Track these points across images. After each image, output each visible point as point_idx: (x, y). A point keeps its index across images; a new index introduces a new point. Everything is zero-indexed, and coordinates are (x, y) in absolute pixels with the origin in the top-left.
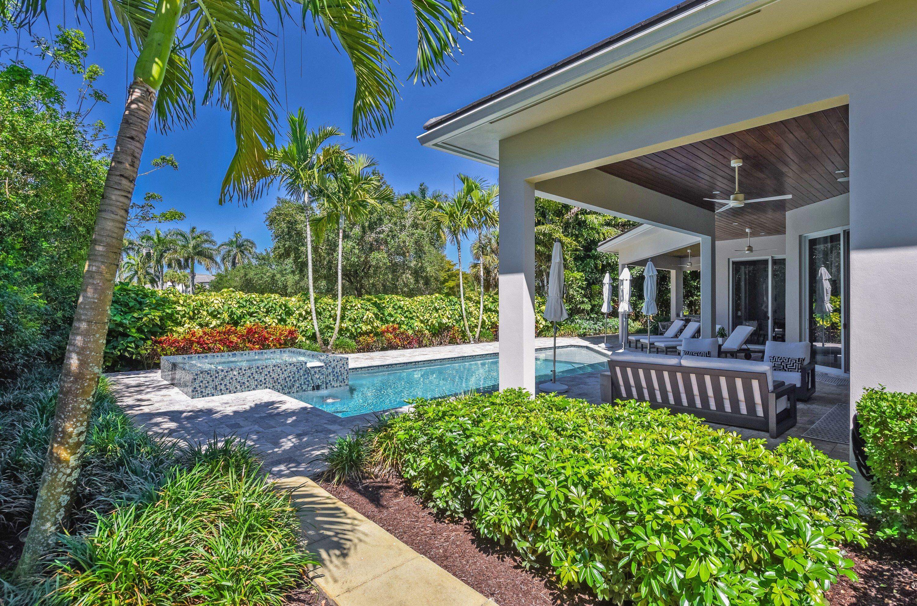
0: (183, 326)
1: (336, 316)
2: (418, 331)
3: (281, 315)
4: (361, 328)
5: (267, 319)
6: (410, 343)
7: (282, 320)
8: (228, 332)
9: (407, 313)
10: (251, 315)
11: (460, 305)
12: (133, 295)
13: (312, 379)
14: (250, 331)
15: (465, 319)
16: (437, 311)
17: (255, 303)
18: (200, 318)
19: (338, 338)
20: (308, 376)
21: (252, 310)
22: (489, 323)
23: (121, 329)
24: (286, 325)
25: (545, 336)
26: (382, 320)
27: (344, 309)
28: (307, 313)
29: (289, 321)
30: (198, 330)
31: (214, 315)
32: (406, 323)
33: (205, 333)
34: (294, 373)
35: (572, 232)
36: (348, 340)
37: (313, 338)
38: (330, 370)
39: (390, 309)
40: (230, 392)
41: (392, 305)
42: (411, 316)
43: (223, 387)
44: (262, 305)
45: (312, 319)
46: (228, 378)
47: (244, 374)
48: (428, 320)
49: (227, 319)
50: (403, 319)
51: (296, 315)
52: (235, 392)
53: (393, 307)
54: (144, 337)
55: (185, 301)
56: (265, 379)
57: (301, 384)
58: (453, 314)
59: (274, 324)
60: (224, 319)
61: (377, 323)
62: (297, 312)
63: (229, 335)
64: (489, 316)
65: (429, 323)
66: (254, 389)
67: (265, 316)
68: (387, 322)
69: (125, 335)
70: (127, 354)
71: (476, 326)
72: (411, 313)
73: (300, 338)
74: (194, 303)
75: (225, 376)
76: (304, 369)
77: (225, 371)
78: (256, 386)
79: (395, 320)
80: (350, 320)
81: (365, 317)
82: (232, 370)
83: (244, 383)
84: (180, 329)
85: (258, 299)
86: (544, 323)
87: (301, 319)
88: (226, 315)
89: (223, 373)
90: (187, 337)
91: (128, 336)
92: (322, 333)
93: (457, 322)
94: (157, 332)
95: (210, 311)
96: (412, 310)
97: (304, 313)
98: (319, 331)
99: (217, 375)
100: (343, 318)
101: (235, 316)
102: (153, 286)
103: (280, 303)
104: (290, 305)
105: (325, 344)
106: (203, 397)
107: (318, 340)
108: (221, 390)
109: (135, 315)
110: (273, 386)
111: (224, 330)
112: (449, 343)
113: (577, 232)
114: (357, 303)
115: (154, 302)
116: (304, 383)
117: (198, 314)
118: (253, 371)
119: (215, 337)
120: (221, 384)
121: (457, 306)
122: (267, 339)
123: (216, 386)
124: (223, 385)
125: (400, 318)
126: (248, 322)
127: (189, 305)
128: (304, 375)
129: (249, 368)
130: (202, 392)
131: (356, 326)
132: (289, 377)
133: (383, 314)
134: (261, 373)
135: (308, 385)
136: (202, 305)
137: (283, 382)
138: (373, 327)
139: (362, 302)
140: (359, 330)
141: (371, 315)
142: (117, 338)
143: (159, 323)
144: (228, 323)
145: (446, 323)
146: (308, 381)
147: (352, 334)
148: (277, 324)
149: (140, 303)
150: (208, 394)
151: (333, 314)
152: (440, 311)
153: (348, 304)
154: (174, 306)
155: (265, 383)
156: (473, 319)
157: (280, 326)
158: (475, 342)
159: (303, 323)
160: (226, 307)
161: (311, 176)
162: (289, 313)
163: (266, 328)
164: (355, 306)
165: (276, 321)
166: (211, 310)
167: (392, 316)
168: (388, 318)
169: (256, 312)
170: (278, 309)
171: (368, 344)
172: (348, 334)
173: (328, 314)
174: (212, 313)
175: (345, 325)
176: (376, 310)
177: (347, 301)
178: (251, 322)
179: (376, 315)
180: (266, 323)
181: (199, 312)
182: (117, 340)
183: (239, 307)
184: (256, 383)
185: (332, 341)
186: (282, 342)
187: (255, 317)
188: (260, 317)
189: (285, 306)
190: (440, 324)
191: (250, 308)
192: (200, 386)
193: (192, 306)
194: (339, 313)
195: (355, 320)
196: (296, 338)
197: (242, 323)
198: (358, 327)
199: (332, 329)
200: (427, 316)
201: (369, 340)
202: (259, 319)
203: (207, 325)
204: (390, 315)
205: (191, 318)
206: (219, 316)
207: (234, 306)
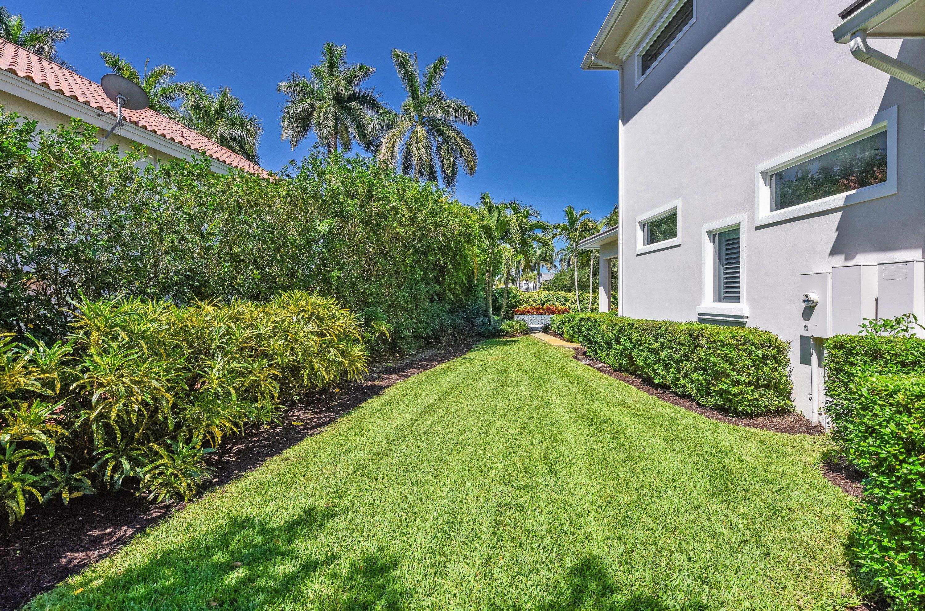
0: (523, 305)
3: (563, 302)
5: (557, 304)
7: (563, 304)
8: (539, 308)
10: (549, 301)
14: (548, 308)
17: (551, 296)
18: (529, 302)
21: (550, 299)
29: (566, 304)
30: (528, 307)
31: (534, 301)
33: (531, 308)
44: (555, 297)
45: (577, 304)
49: (540, 303)
51: (570, 302)
55: (524, 295)
60: (538, 303)
73: (572, 313)
74: (527, 296)
80: (596, 304)
84: (522, 307)
87: (572, 303)
88: (539, 301)
90: (524, 309)
97: (573, 301)
98: (581, 309)
100: (593, 304)
101: (543, 302)
102: (513, 284)
103: (563, 296)
104: (567, 297)
119: (534, 310)
126: (548, 304)
127: (525, 297)
136: (530, 297)
143: (514, 304)
144: (540, 305)
151: (588, 301)
154: (520, 297)
157: (563, 307)
159: (573, 306)
160: (539, 298)
161: (575, 235)
162: (567, 301)
163: (556, 308)
165: (561, 304)
166: (533, 299)
169: (552, 300)
170: (562, 298)
175: (594, 307)
181: (529, 300)
183: (545, 298)
187: (551, 302)
189: (565, 297)
194: (591, 301)
197: (545, 305)
199: (587, 309)
202: (553, 303)
203: (532, 305)
205: (526, 302)
206: (536, 301)
207: (542, 297)
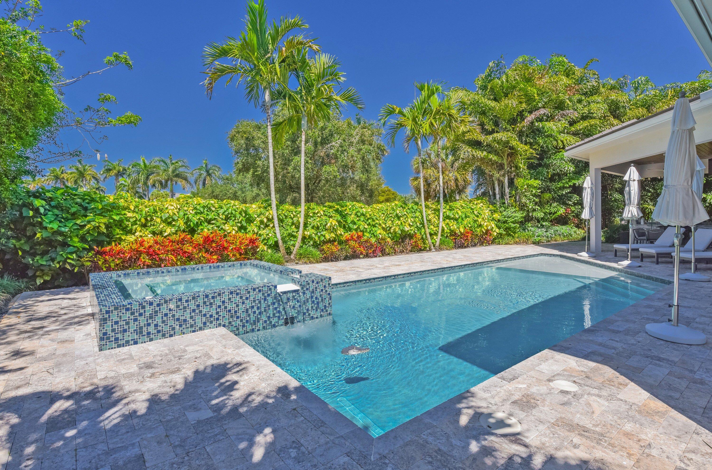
0: (134, 234)
1: (299, 223)
2: (382, 239)
3: (241, 222)
4: (324, 236)
5: (227, 227)
6: (374, 252)
7: (242, 228)
8: (182, 242)
9: (369, 221)
10: (209, 222)
11: (421, 212)
12: (79, 200)
13: (284, 309)
14: (207, 240)
15: (426, 227)
16: (399, 218)
17: (213, 209)
18: (154, 225)
19: (301, 247)
20: (279, 304)
21: (209, 217)
22: (448, 231)
23: (60, 238)
24: (246, 233)
25: (499, 244)
26: (344, 227)
27: (307, 216)
28: (269, 220)
29: (249, 228)
31: (169, 222)
32: (368, 230)
33: (156, 243)
34: (260, 302)
35: (526, 141)
36: (311, 249)
37: (276, 246)
38: (308, 295)
39: (353, 216)
40: (164, 336)
41: (354, 212)
42: (374, 223)
43: (152, 329)
44: (221, 211)
45: (274, 227)
46: (160, 315)
47: (185, 308)
48: (390, 228)
49: (183, 227)
50: (366, 226)
51: (257, 222)
52: (171, 336)
53: (356, 214)
54: (87, 247)
55: (136, 207)
56: (217, 313)
57: (269, 317)
58: (415, 221)
59: (234, 232)
60: (179, 227)
61: (340, 231)
62: (258, 219)
63: (184, 244)
64: (448, 224)
65: (392, 231)
66: (201, 329)
67: (224, 224)
68: (350, 229)
69: (65, 245)
70: (68, 266)
71: (436, 234)
72: (373, 221)
73: (262, 247)
74: (147, 209)
75: (156, 312)
76: (273, 295)
77: (155, 304)
78: (205, 323)
79: (358, 228)
80: (313, 227)
81: (329, 225)
82: (166, 302)
83: (185, 321)
84: (131, 238)
85: (217, 205)
86: (497, 230)
87: (262, 226)
88: (181, 221)
89: (152, 307)
90: (134, 246)
91: (69, 246)
92: (284, 242)
93: (418, 230)
94: (103, 241)
95: (164, 218)
96: (374, 218)
97: (265, 220)
98: (282, 239)
99: (142, 311)
100: (306, 225)
101: (192, 224)
103: (240, 210)
104: (250, 211)
105: (287, 253)
106: (119, 346)
107: (281, 249)
108: (149, 333)
109: (78, 222)
110: (230, 323)
111: (177, 239)
112: (411, 251)
113: (532, 141)
114: (320, 209)
115: (100, 207)
116: (274, 314)
117: (151, 221)
118: (200, 301)
119: (167, 246)
120: (149, 325)
121: (418, 214)
122: (227, 248)
123: (141, 328)
124: (152, 326)
125: (363, 225)
126: (206, 230)
127: (141, 211)
128: (274, 303)
129: (194, 298)
130: (117, 339)
131: (319, 234)
132: (253, 307)
133: (346, 221)
134: (211, 304)
135: (279, 317)
136: (155, 212)
137: (244, 315)
138: (336, 235)
139: (324, 209)
140: (322, 238)
141: (334, 222)
142: (56, 248)
143: (105, 231)
144: (184, 231)
145: (408, 231)
146: (279, 312)
147: (315, 242)
148: (237, 232)
149: (86, 209)
150: (128, 342)
151: (295, 221)
152: (401, 219)
153: (311, 211)
154: (123, 212)
155: (218, 319)
156: (432, 227)
157: (241, 234)
158: (436, 250)
159: (265, 231)
160: (182, 213)
162: (250, 220)
163: (225, 236)
164: (318, 213)
165: (236, 228)
166: (165, 216)
167: (355, 223)
168: (351, 225)
169: (215, 219)
170: (238, 216)
171: (332, 253)
172: (311, 243)
173: (290, 221)
174: (166, 219)
175: (308, 233)
176: (339, 218)
177: (309, 208)
178: (209, 230)
179: (339, 222)
180: (225, 231)
181: (152, 220)
182: (56, 251)
183: (196, 213)
184: (204, 319)
185: (295, 250)
186: (243, 251)
187: (213, 224)
188: (218, 224)
189: (246, 212)
190: (402, 231)
191: (208, 215)
192: (113, 330)
193: (144, 212)
194: (302, 220)
195: (318, 228)
196: (257, 247)
197: (199, 231)
198: (322, 235)
199: (295, 237)
200: (389, 223)
201: (334, 249)
202: (218, 227)
203: (161, 233)
204: (354, 223)
205: (143, 226)
206: (174, 223)
207: (191, 212)
